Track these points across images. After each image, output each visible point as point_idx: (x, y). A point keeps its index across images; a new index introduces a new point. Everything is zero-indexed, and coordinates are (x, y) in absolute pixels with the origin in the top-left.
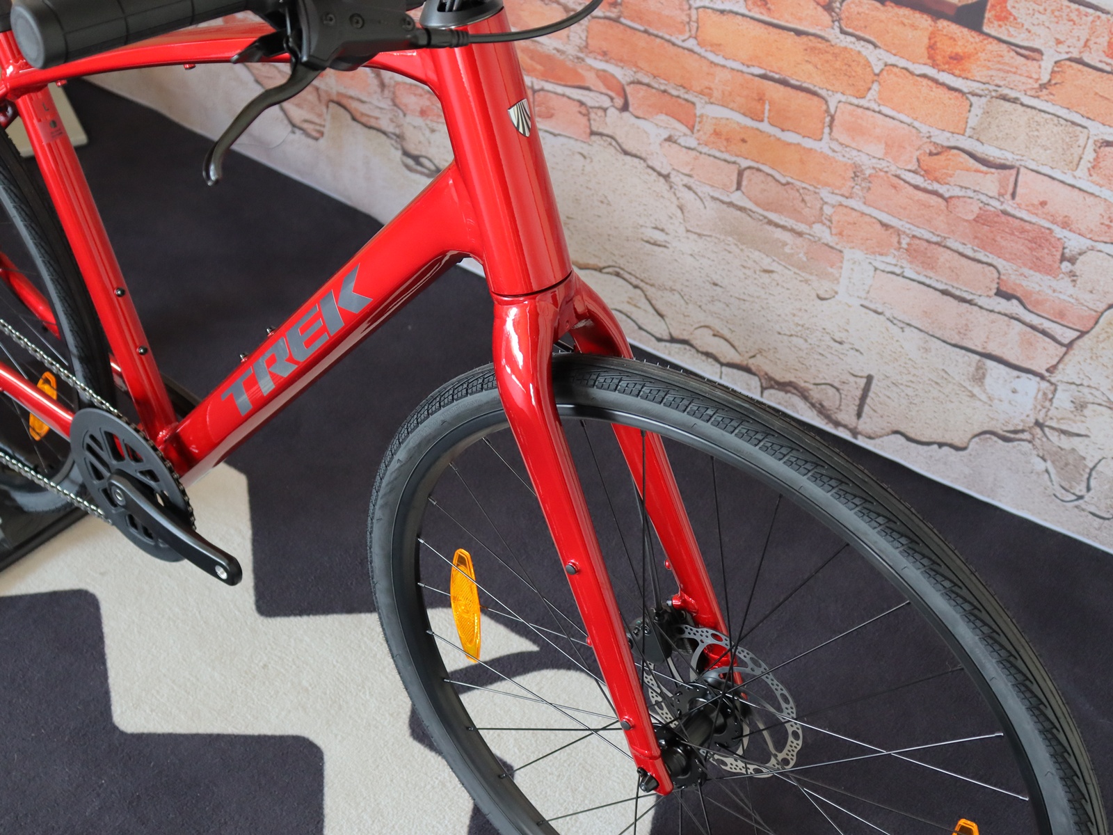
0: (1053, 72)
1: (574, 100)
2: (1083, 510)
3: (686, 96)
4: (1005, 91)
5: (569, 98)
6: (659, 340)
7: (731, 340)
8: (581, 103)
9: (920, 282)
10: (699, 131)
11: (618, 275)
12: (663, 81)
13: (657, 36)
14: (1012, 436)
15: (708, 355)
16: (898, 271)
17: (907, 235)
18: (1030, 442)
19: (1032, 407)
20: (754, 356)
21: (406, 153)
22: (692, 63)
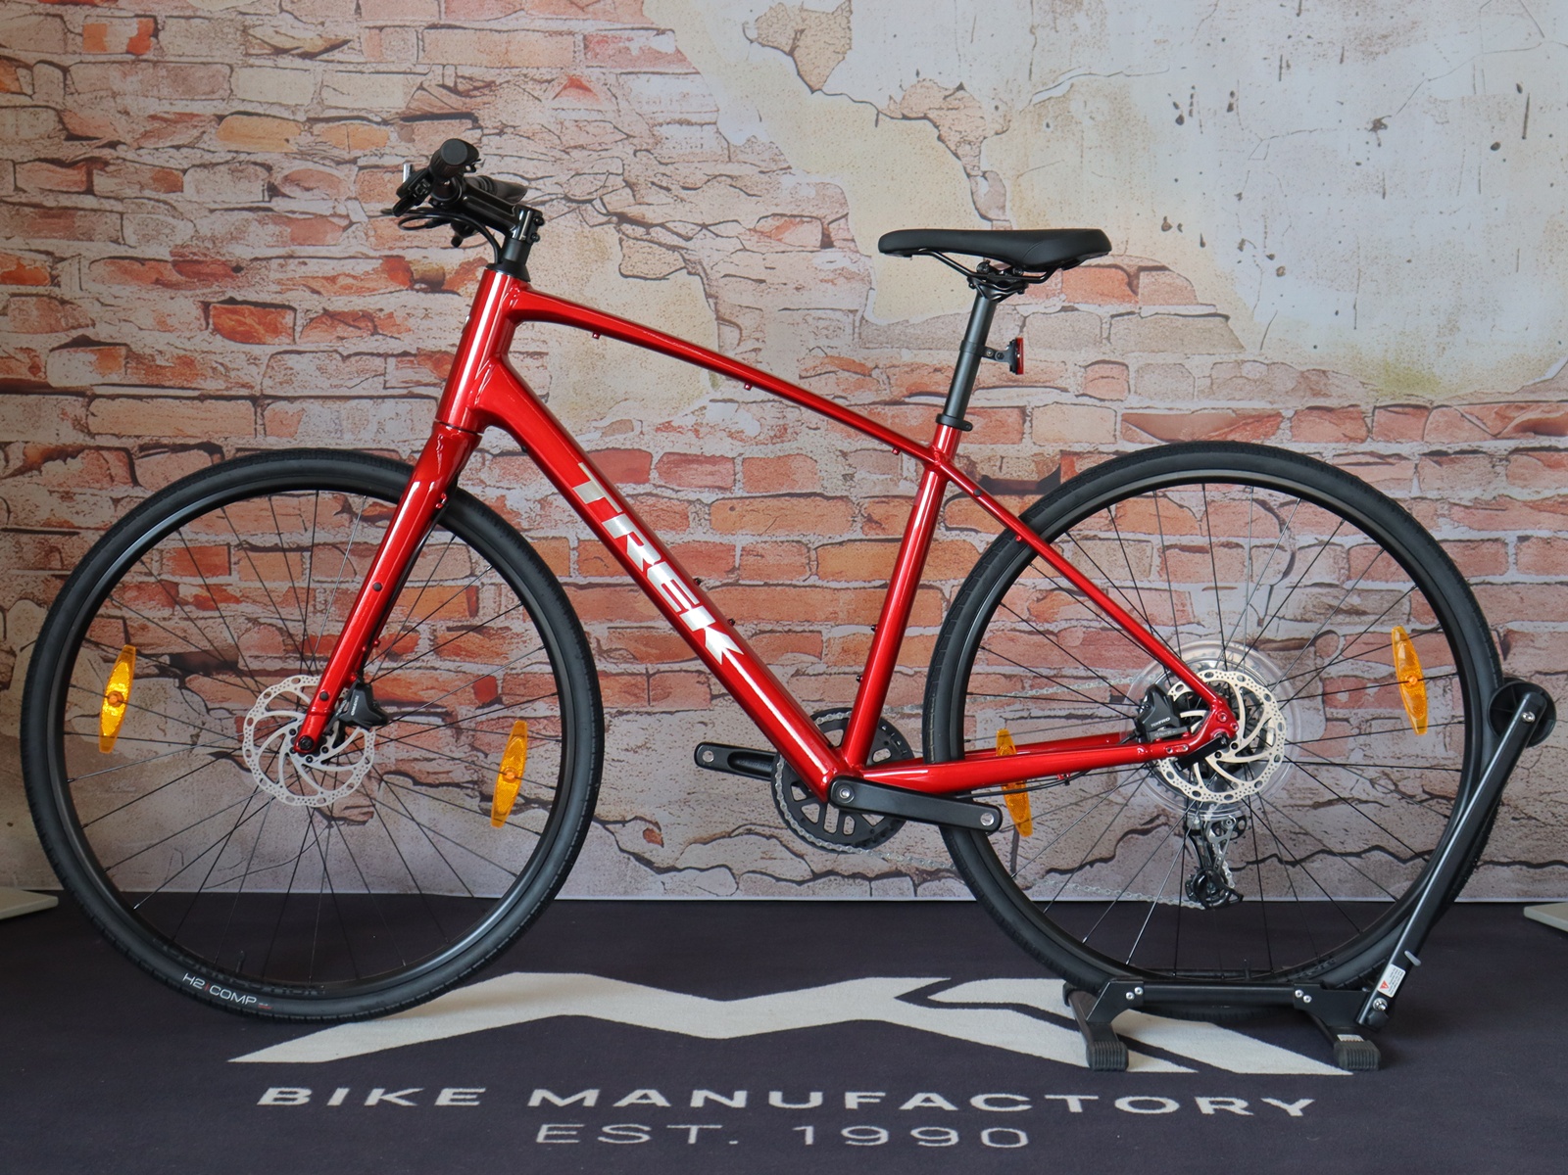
0: (1118, 509)
1: (692, 672)
3: (811, 628)
4: (1086, 533)
5: (686, 672)
6: (800, 883)
8: (700, 672)
9: (1045, 717)
10: (827, 655)
11: (749, 832)
12: (786, 623)
13: (776, 585)
14: (1149, 826)
15: (854, 876)
16: (1025, 714)
17: (1029, 678)
18: (1165, 824)
21: (485, 797)
22: (815, 596)
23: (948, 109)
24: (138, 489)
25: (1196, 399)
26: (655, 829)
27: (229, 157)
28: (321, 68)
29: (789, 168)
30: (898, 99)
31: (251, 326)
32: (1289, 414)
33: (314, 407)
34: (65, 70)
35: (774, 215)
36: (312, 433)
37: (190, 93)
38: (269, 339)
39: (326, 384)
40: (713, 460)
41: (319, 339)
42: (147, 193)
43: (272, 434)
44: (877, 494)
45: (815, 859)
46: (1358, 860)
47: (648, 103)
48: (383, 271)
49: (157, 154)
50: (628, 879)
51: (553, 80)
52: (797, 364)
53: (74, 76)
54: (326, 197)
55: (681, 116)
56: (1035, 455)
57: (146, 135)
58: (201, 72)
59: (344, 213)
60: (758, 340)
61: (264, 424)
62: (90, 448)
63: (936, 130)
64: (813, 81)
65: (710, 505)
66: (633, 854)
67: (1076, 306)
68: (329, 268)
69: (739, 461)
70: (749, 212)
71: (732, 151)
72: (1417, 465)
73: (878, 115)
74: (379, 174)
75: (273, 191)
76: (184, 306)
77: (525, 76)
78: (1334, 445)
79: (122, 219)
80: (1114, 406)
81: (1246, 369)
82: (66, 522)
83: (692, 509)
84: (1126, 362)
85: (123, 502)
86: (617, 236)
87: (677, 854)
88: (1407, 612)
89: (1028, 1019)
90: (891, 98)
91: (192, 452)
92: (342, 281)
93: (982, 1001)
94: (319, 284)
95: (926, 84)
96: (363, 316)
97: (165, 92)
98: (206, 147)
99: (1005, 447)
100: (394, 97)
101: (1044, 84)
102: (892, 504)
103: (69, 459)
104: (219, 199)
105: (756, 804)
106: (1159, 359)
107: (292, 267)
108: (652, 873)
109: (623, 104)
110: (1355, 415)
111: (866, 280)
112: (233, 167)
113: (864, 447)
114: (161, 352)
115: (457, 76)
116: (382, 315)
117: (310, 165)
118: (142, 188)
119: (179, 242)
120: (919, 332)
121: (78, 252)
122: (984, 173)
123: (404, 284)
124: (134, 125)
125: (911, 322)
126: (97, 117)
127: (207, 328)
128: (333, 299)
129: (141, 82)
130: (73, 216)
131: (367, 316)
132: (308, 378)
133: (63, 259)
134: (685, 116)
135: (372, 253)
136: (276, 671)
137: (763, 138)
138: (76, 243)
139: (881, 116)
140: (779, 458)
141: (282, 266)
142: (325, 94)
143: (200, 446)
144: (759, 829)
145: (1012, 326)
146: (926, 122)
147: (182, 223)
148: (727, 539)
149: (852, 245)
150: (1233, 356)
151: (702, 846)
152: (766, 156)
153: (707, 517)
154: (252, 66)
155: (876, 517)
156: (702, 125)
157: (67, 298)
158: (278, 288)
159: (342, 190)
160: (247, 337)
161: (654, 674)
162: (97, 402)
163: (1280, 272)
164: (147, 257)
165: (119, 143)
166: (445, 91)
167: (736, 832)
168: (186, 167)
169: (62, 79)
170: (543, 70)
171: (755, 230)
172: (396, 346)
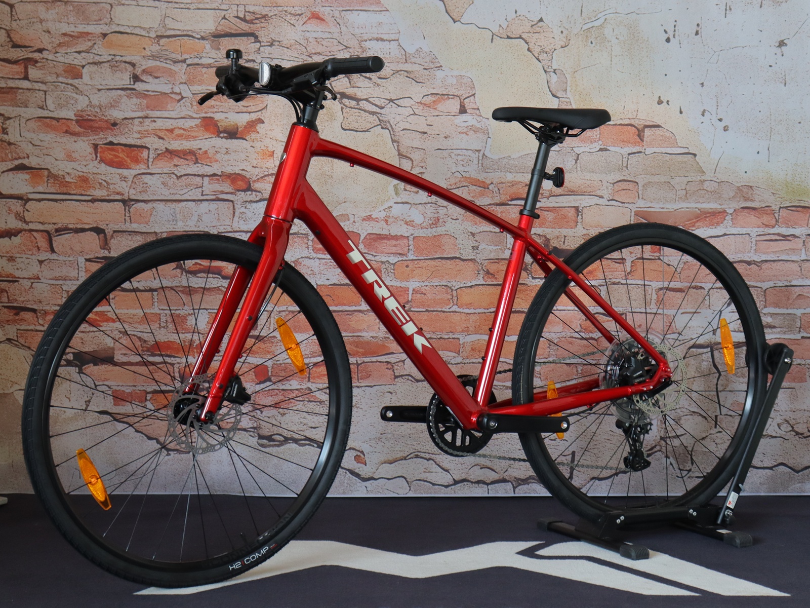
0: (632, 266)
1: (383, 362)
2: (692, 477)
3: (453, 336)
4: (614, 280)
5: (380, 362)
6: (446, 487)
7: (491, 467)
8: (388, 362)
10: (462, 352)
11: (417, 457)
12: (438, 333)
13: (434, 311)
14: (650, 452)
15: (478, 482)
18: (660, 451)
19: (657, 430)
20: (507, 470)
21: (261, 437)
22: (456, 317)
23: (534, 33)
24: (54, 255)
25: (677, 202)
26: (362, 455)
27: (110, 58)
28: (165, 6)
29: (441, 66)
30: (505, 27)
31: (122, 158)
32: (731, 211)
33: (160, 206)
34: (12, 6)
35: (432, 94)
36: (159, 222)
37: (87, 20)
38: (133, 166)
39: (167, 193)
40: (396, 238)
41: (163, 166)
42: (61, 79)
43: (135, 222)
44: (492, 258)
45: (455, 472)
46: (771, 471)
47: (358, 28)
48: (202, 126)
49: (67, 56)
50: (345, 485)
51: (302, 14)
52: (446, 181)
53: (17, 10)
54: (167, 82)
55: (377, 36)
56: (584, 235)
57: (60, 45)
58: (94, 8)
59: (178, 92)
60: (422, 167)
61: (130, 216)
62: (25, 230)
63: (527, 45)
64: (455, 16)
65: (394, 264)
66: (348, 470)
67: (608, 148)
68: (169, 124)
69: (411, 238)
70: (417, 92)
71: (407, 56)
72: (804, 241)
73: (493, 36)
74: (199, 69)
75: (136, 78)
76: (82, 146)
77: (286, 11)
78: (757, 229)
79: (45, 94)
80: (630, 206)
81: (706, 184)
82: (11, 274)
83: (383, 266)
84: (637, 181)
85: (45, 263)
86: (340, 106)
87: (374, 470)
88: (799, 326)
89: (596, 565)
90: (500, 26)
91: (87, 233)
92: (177, 132)
93: (567, 555)
94: (163, 133)
95: (522, 18)
96: (189, 152)
97: (72, 19)
98: (96, 53)
99: (567, 230)
100: (208, 23)
101: (589, 18)
102: (501, 264)
103: (13, 237)
104: (103, 83)
105: (421, 440)
106: (656, 179)
107: (147, 123)
108: (360, 481)
109: (344, 29)
110: (769, 212)
111: (486, 132)
112: (112, 64)
113: (484, 230)
114: (68, 174)
115: (245, 11)
116: (200, 152)
117: (158, 63)
118: (58, 76)
119: (80, 108)
120: (517, 163)
121: (19, 114)
122: (555, 70)
123: (214, 134)
124: (53, 39)
125: (512, 157)
126: (31, 34)
127: (96, 159)
128: (171, 142)
129: (57, 13)
130: (15, 93)
131: (192, 153)
132: (157, 189)
133: (9, 118)
134: (380, 36)
135: (195, 115)
136: (137, 363)
137: (426, 49)
138: (18, 109)
139: (494, 36)
140: (435, 236)
141: (141, 123)
142: (167, 22)
143: (91, 229)
144: (423, 455)
145: (571, 159)
146: (521, 40)
147: (80, 96)
148: (404, 284)
149: (478, 112)
150: (699, 177)
151: (389, 465)
152: (428, 59)
153: (392, 271)
154: (123, 5)
155: (491, 271)
156: (390, 41)
157: (12, 141)
158: (139, 136)
159: (177, 78)
160: (120, 165)
161: (361, 364)
162: (30, 203)
163: (726, 129)
164: (60, 117)
165: (44, 49)
166: (238, 20)
167: (409, 457)
168: (84, 64)
169: (10, 12)
170: (296, 8)
171: (421, 103)
172: (209, 170)
